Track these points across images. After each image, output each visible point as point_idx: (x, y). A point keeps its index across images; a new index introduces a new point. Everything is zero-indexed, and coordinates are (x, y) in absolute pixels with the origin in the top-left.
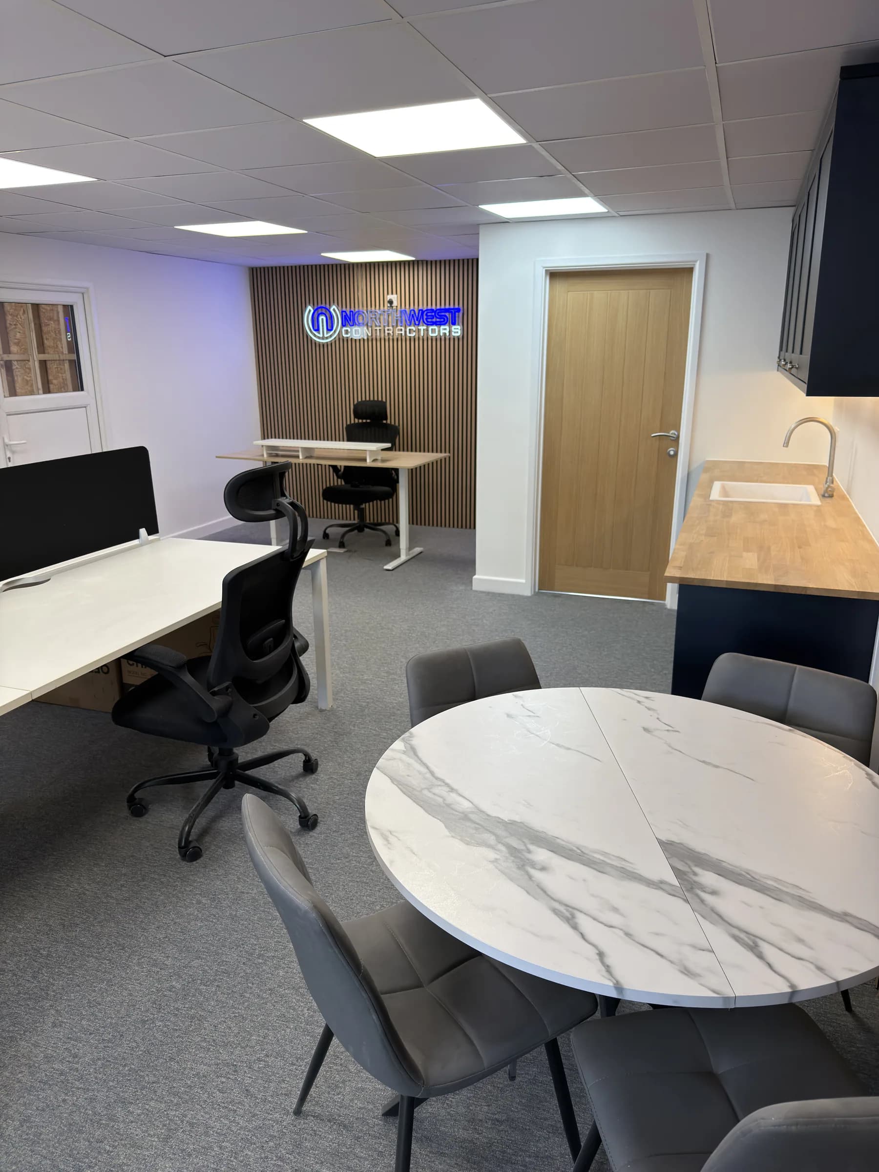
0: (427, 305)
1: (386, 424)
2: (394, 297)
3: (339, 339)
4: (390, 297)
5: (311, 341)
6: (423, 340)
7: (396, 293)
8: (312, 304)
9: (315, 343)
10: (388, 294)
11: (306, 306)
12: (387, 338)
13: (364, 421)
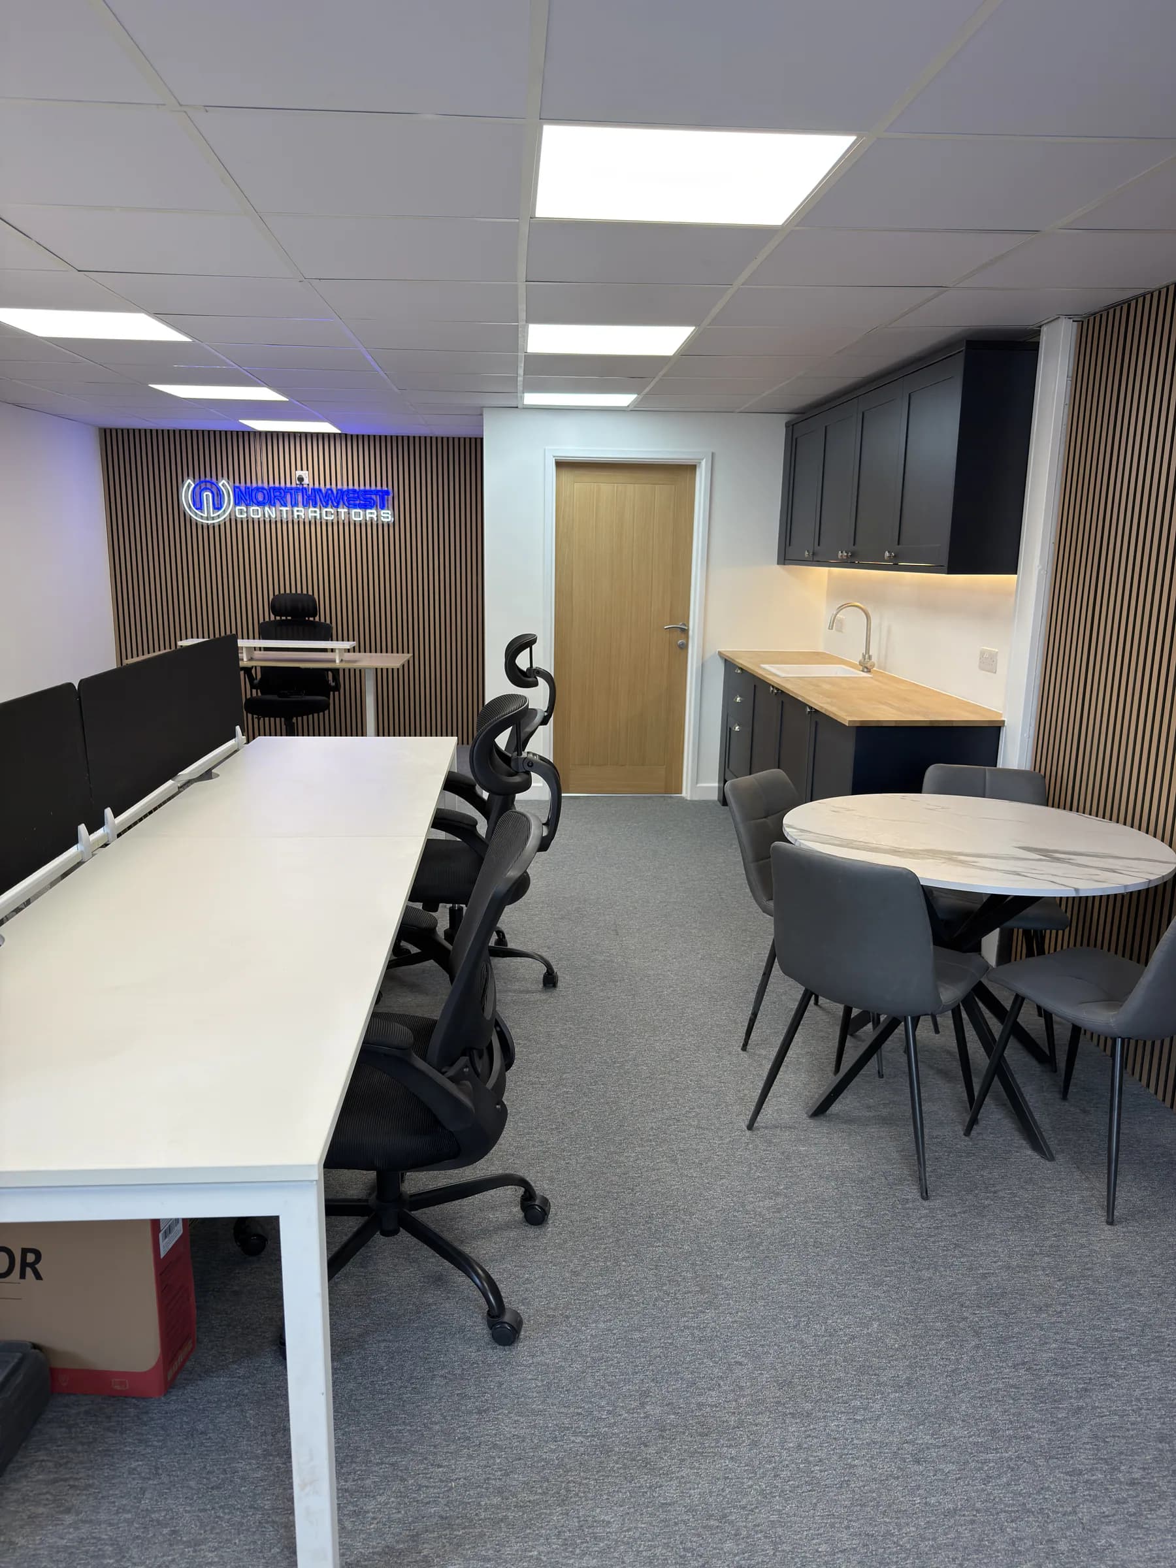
0: (348, 485)
1: (314, 622)
2: (304, 474)
3: (230, 519)
4: (299, 473)
5: (191, 520)
6: (344, 524)
7: (308, 470)
8: (192, 478)
9: (197, 524)
10: (296, 470)
11: (183, 481)
12: (296, 521)
13: (284, 618)
